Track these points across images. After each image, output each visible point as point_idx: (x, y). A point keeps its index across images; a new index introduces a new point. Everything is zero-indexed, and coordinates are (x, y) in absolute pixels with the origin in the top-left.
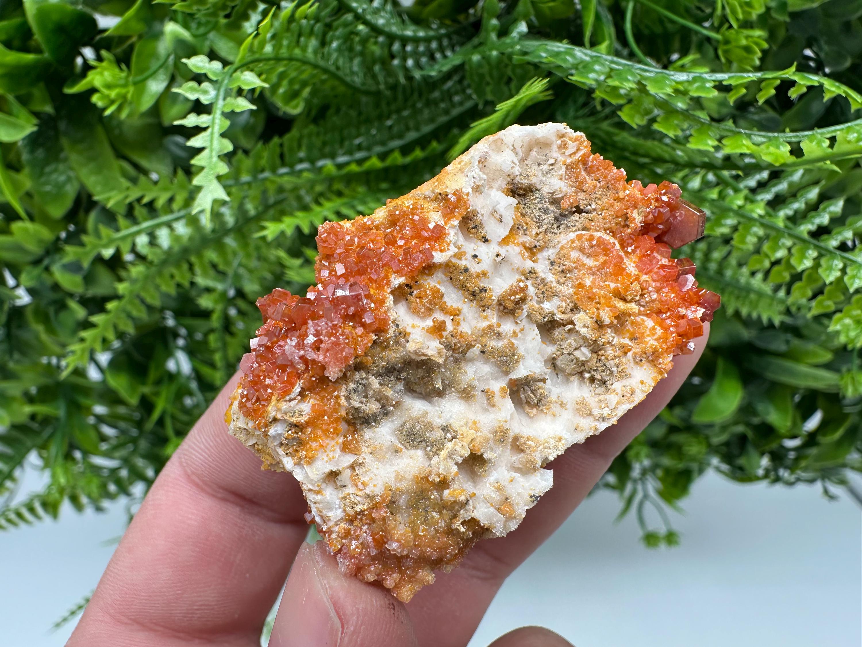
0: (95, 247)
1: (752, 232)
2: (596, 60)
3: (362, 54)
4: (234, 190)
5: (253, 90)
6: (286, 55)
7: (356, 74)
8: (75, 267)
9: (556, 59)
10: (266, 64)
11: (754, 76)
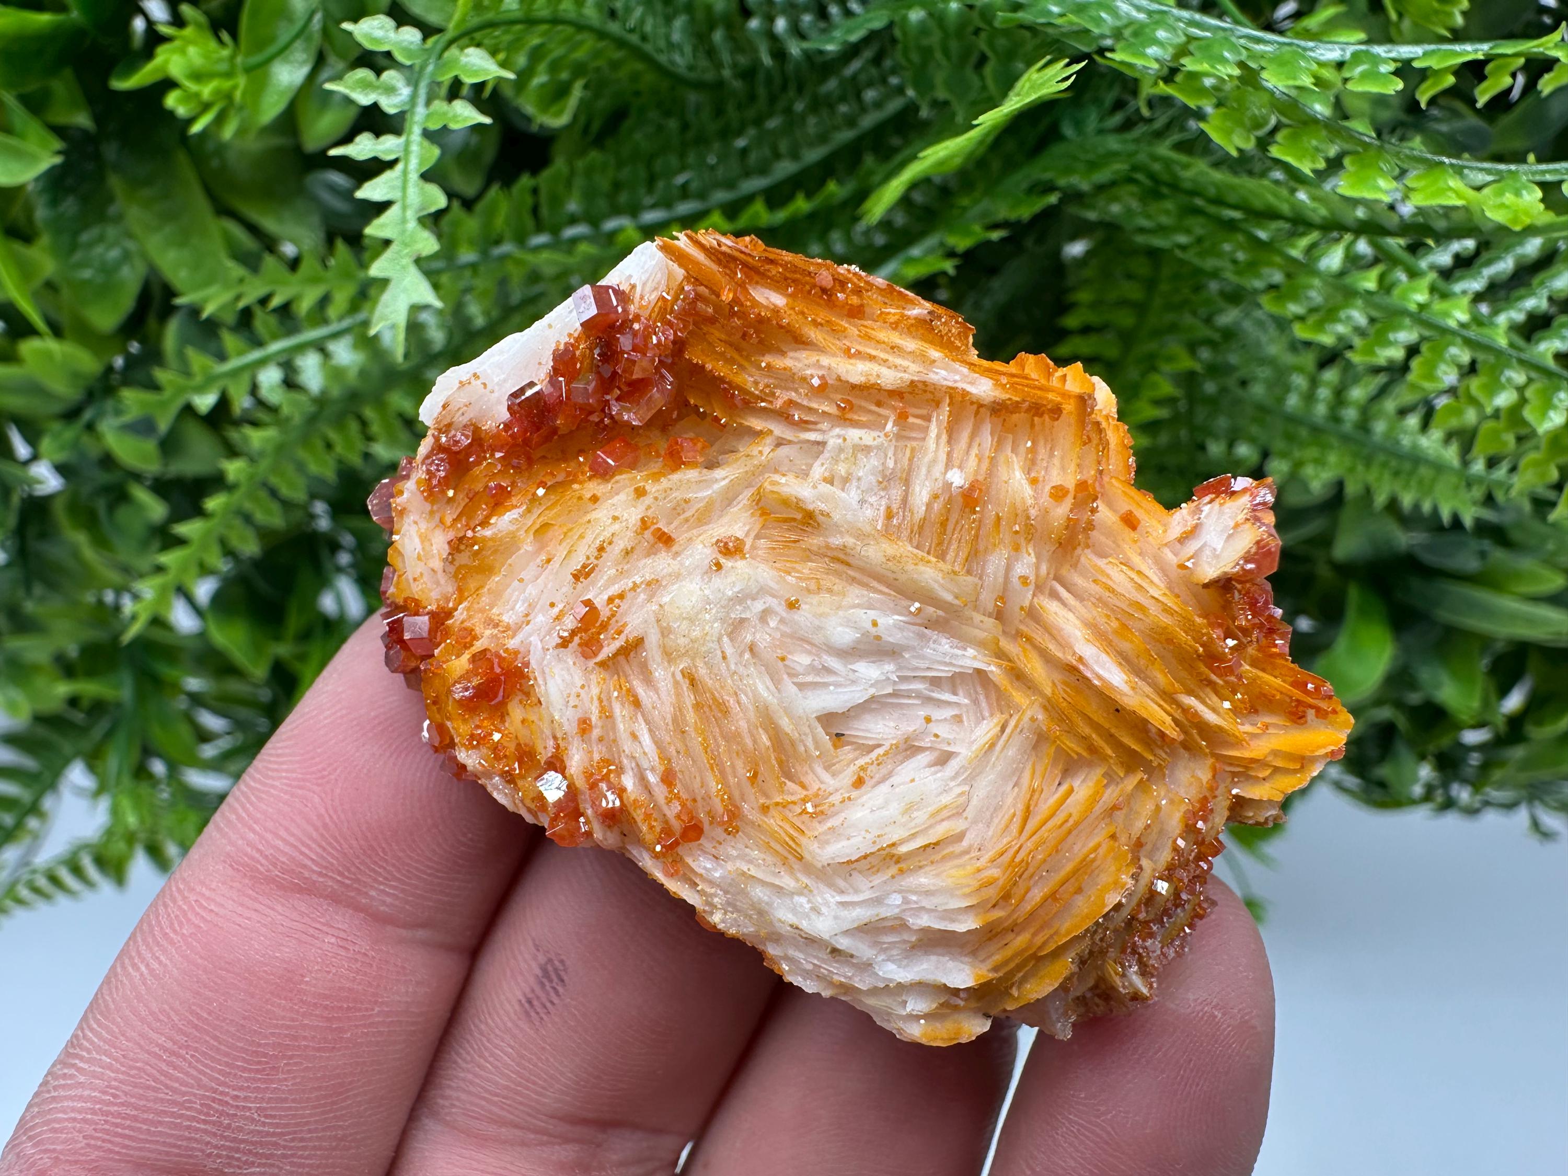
0: (181, 390)
1: (1447, 356)
2: (1158, 19)
3: (688, 8)
4: (444, 279)
5: (482, 85)
6: (545, 13)
7: (678, 47)
8: (144, 427)
9: (1082, 18)
10: (505, 32)
11: (1476, 51)
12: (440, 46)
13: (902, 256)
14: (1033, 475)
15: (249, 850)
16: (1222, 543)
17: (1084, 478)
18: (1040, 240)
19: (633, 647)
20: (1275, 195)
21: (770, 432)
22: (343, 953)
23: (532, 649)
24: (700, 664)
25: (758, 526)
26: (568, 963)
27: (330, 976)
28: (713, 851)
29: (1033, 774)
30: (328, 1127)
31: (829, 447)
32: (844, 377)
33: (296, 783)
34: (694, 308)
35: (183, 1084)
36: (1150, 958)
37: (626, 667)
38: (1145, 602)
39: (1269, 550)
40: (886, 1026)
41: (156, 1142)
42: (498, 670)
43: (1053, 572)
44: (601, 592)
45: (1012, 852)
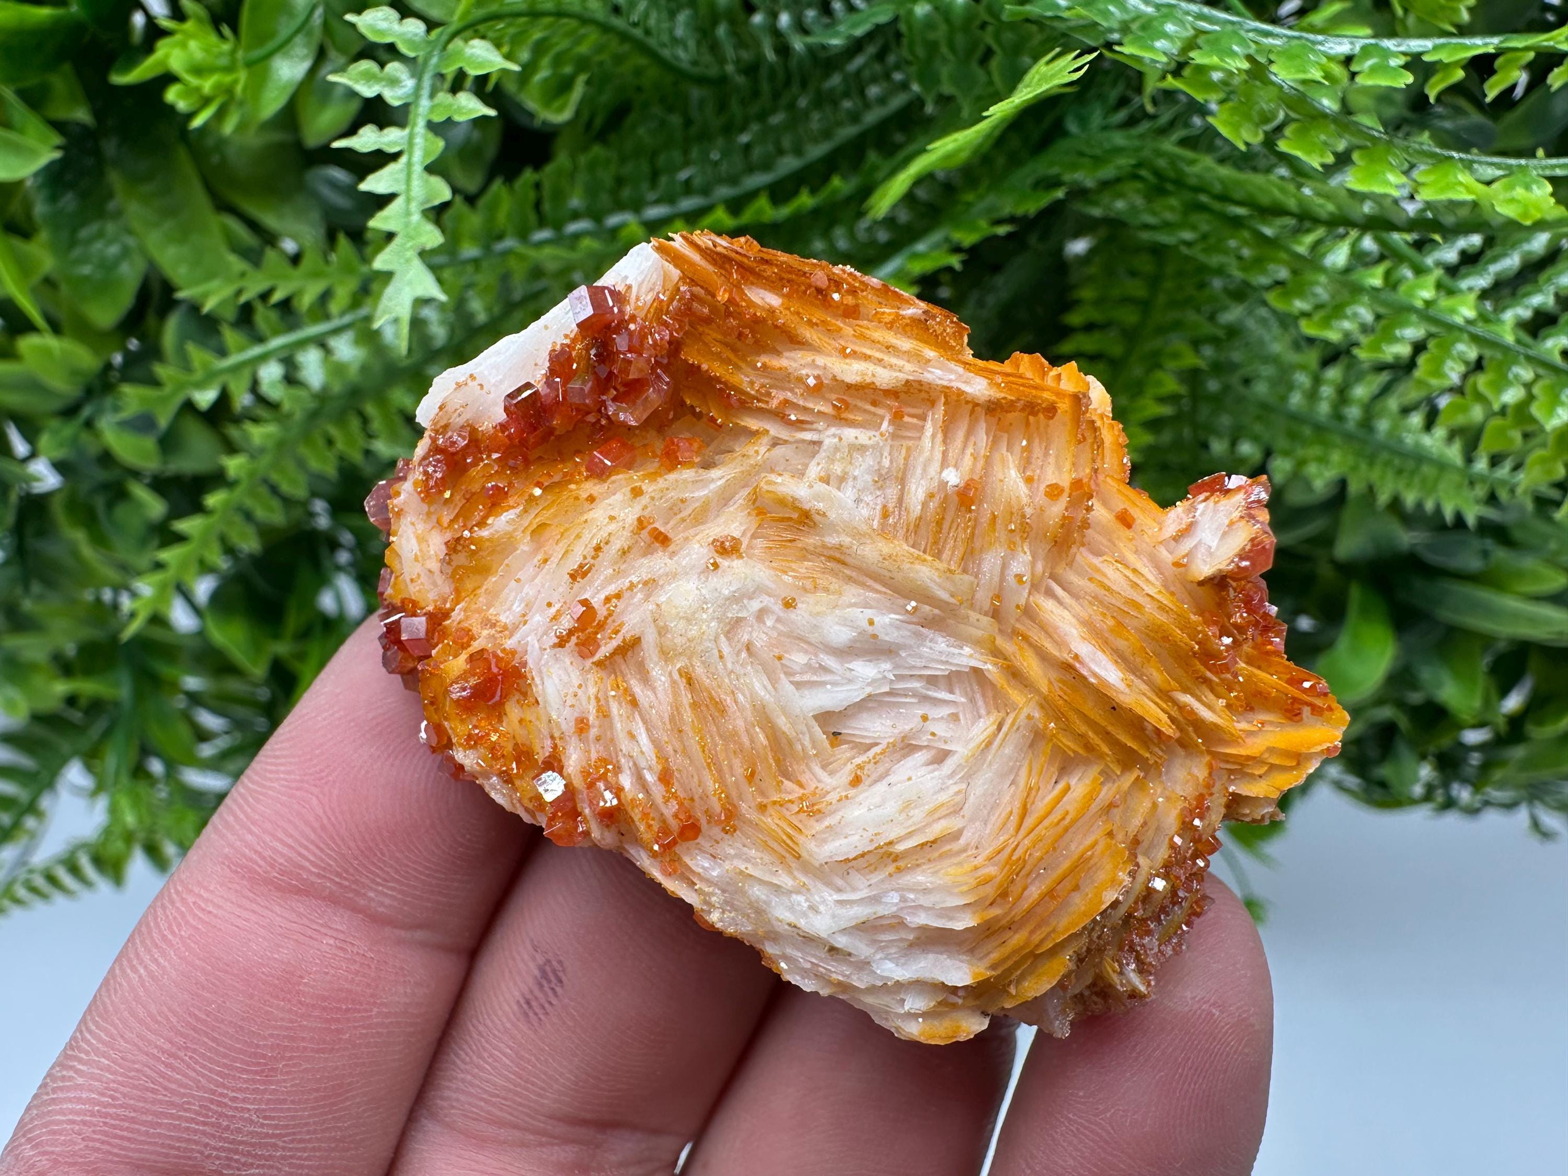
0: (182, 385)
1: (1454, 352)
2: (1167, 12)
4: (447, 275)
5: (486, 77)
6: (549, 6)
7: (682, 42)
8: (143, 423)
9: (1091, 11)
10: (509, 25)
11: (1486, 45)
12: (445, 38)
13: (907, 252)
14: (1028, 473)
15: (247, 851)
16: (1217, 541)
17: (1079, 476)
18: (1044, 237)
19: (630, 647)
20: (1281, 189)
21: (766, 432)
22: (342, 954)
23: (529, 649)
24: (697, 663)
25: (754, 526)
26: (566, 963)
27: (328, 978)
28: (712, 851)
29: (1030, 771)
30: (327, 1129)
31: (825, 447)
32: (840, 377)
33: (294, 785)
34: (690, 309)
35: (181, 1085)
36: (1147, 955)
37: (623, 667)
38: (1141, 600)
39: (1264, 547)
40: (884, 1024)
41: (155, 1144)
42: (495, 670)
43: (1048, 570)
44: (598, 592)
45: (1009, 850)
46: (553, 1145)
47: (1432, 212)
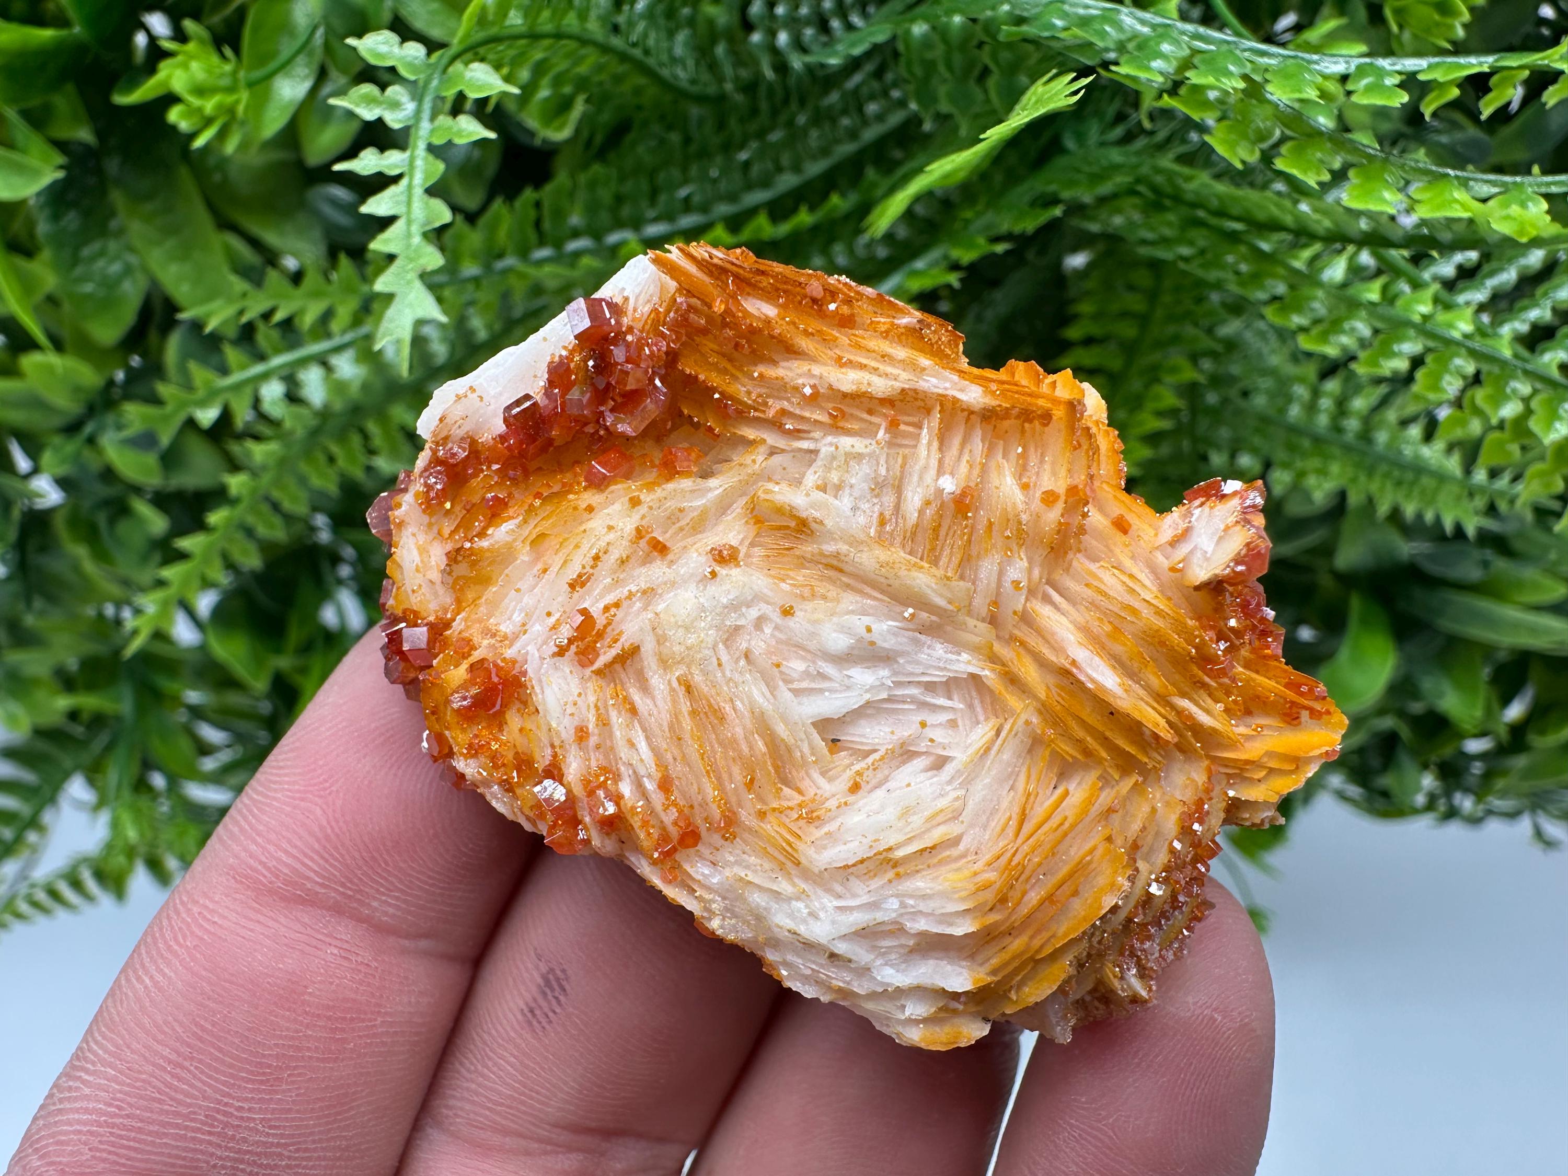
0: (183, 405)
1: (1452, 367)
2: (1163, 32)
3: (691, 22)
4: (447, 293)
5: (485, 100)
6: (548, 28)
7: (681, 61)
8: (146, 441)
9: (1086, 32)
10: (510, 47)
11: (1481, 64)
12: (445, 61)
13: (906, 269)
14: (1024, 480)
15: (252, 862)
16: (1212, 546)
17: (1075, 482)
18: (1042, 252)
19: (629, 655)
20: (1277, 205)
21: (763, 441)
22: (346, 964)
23: (529, 658)
24: (695, 671)
25: (752, 535)
26: (569, 972)
27: (333, 987)
28: (711, 857)
29: (1029, 777)
30: (332, 1138)
31: (822, 455)
32: (836, 385)
33: (298, 795)
34: (686, 320)
35: (187, 1095)
36: (1148, 960)
37: (623, 675)
38: (1137, 605)
39: (1259, 553)
40: (885, 1030)
41: (162, 1154)
42: (495, 679)
43: (1045, 576)
44: (597, 601)
45: (1009, 855)
46: (557, 1153)
47: (1427, 226)
